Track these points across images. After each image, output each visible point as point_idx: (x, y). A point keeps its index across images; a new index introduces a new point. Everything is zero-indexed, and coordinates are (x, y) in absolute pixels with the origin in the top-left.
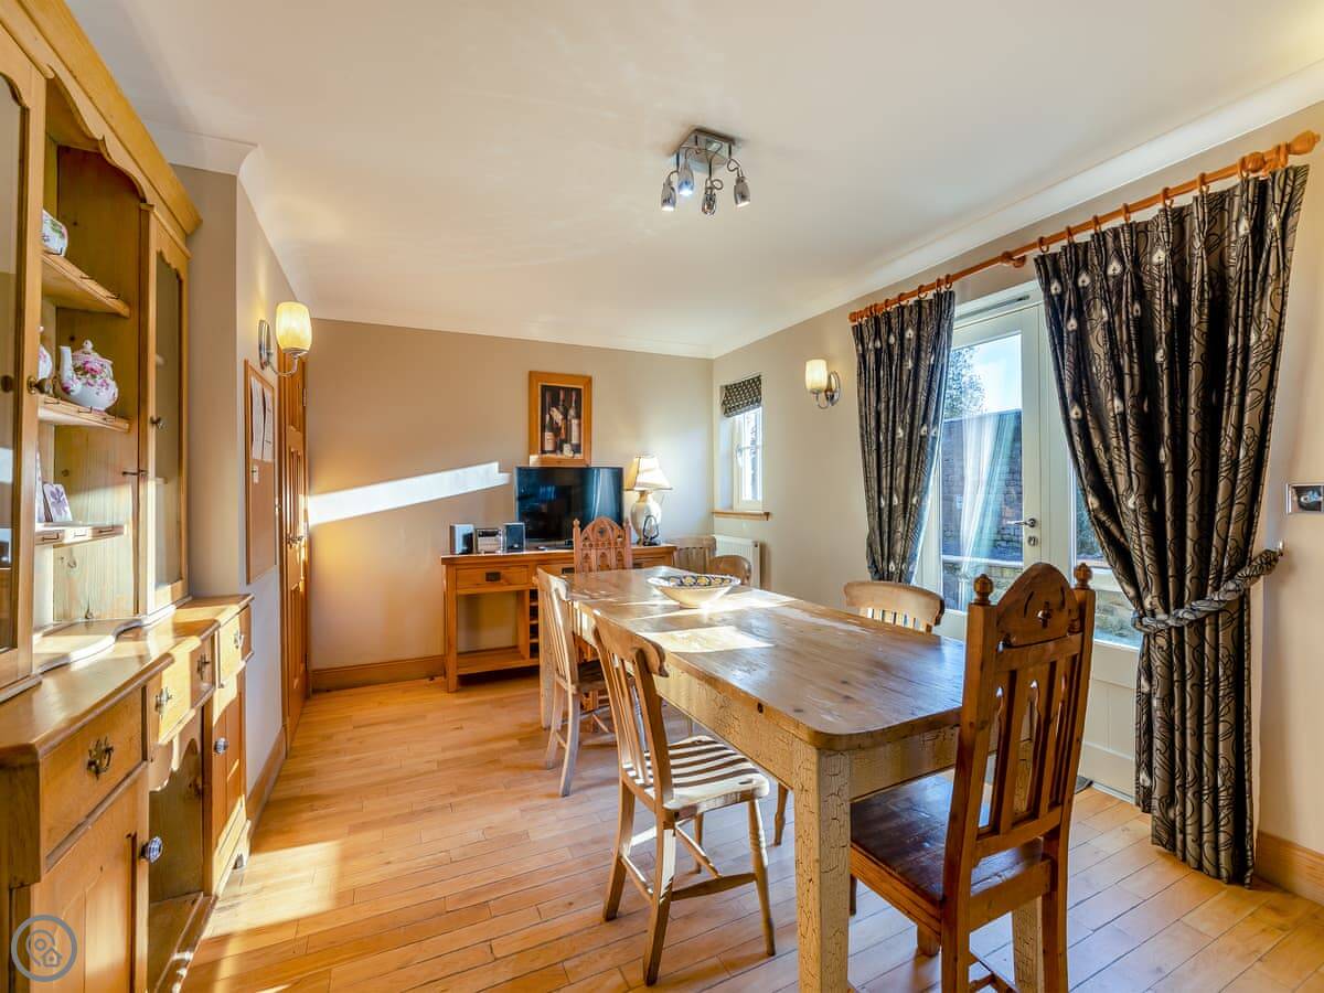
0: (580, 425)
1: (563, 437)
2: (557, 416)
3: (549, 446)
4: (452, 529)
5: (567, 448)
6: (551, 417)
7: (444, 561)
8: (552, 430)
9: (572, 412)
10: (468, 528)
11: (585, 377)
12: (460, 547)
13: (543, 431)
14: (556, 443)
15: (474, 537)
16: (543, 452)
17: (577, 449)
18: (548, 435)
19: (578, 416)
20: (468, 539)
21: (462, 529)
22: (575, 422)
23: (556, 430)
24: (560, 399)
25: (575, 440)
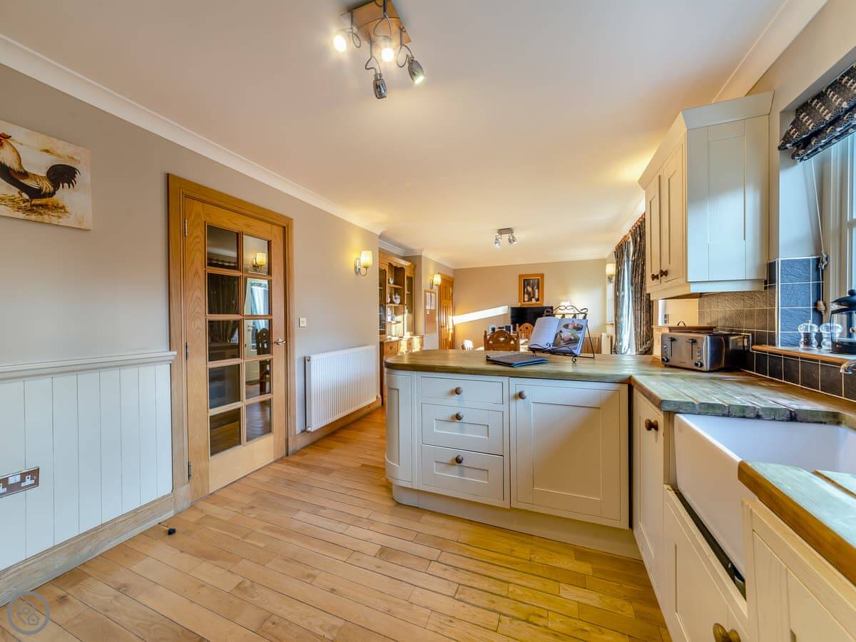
1: (532, 296)
2: (530, 289)
3: (526, 299)
5: (533, 300)
6: (527, 290)
8: (527, 293)
10: (494, 326)
11: (541, 274)
13: (524, 294)
16: (524, 301)
17: (538, 300)
18: (526, 296)
19: (538, 288)
21: (491, 327)
22: (537, 291)
23: (529, 294)
24: (531, 283)
25: (536, 297)
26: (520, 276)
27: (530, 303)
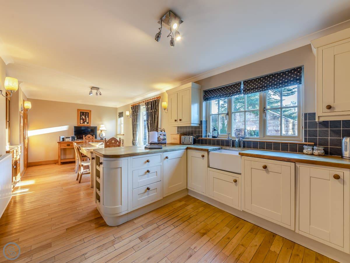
0: (88, 119)
1: (85, 121)
2: (84, 117)
3: (82, 122)
4: (60, 137)
5: (85, 123)
6: (82, 118)
7: (58, 142)
8: (82, 119)
9: (87, 116)
10: (64, 137)
11: (89, 110)
12: (61, 140)
13: (80, 120)
14: (83, 122)
15: (65, 138)
16: (80, 123)
17: (88, 123)
18: (82, 121)
19: (88, 117)
20: (63, 139)
21: (62, 137)
22: (87, 118)
23: (83, 120)
24: (84, 114)
25: (87, 121)
26: (78, 110)
27: (84, 124)
